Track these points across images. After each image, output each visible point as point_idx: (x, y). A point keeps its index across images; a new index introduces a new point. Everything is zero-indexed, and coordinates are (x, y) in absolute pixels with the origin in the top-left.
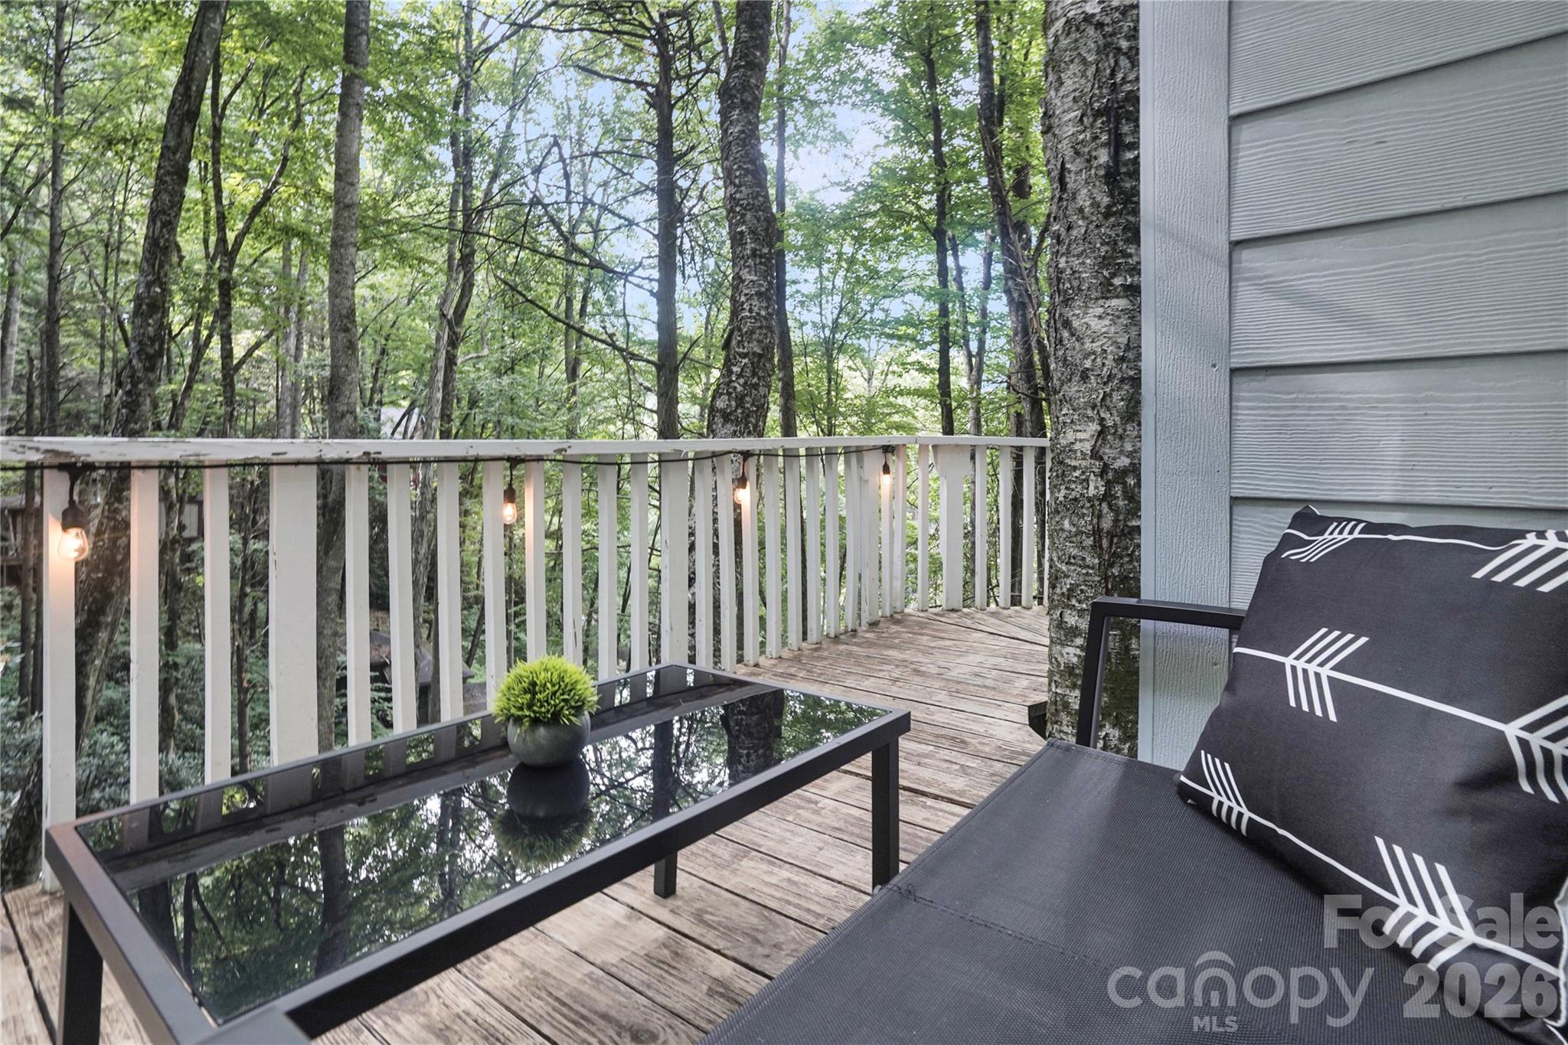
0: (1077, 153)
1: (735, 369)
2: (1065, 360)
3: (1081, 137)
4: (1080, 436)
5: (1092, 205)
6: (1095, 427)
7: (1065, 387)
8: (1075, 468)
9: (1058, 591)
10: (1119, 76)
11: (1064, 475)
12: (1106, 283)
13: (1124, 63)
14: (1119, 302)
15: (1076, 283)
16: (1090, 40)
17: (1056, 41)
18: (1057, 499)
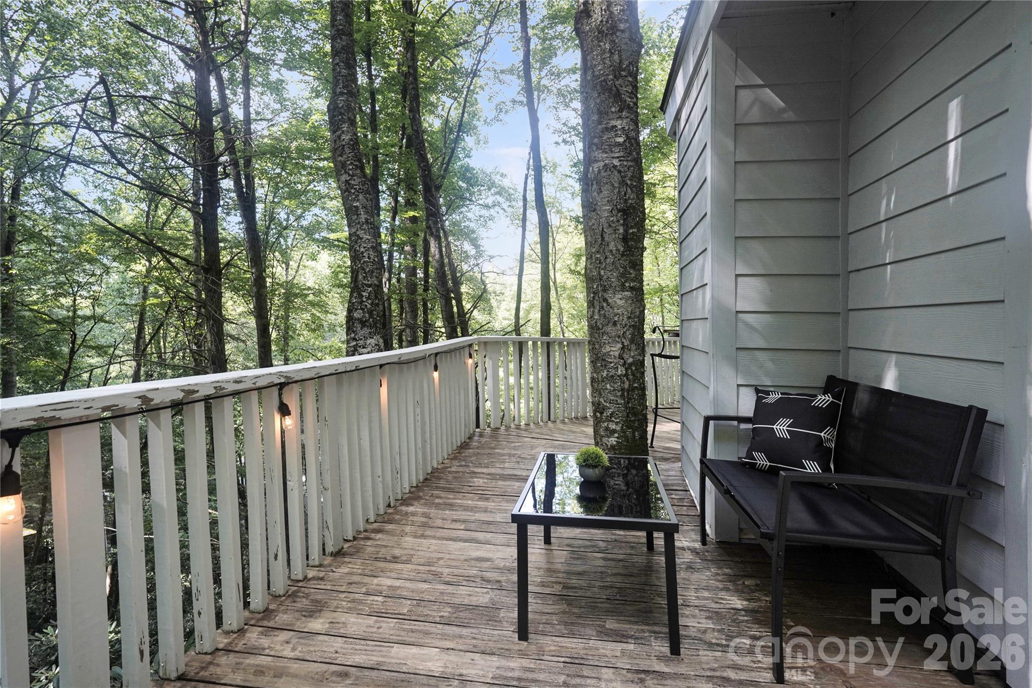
0: (610, 226)
1: (364, 294)
2: (605, 316)
3: (612, 219)
4: (612, 349)
5: (616, 250)
6: (620, 346)
7: (605, 328)
8: (611, 363)
9: (605, 414)
10: (627, 196)
11: (605, 366)
12: (623, 285)
13: (629, 191)
14: (628, 294)
15: (609, 283)
16: (616, 177)
17: (599, 171)
18: (602, 376)
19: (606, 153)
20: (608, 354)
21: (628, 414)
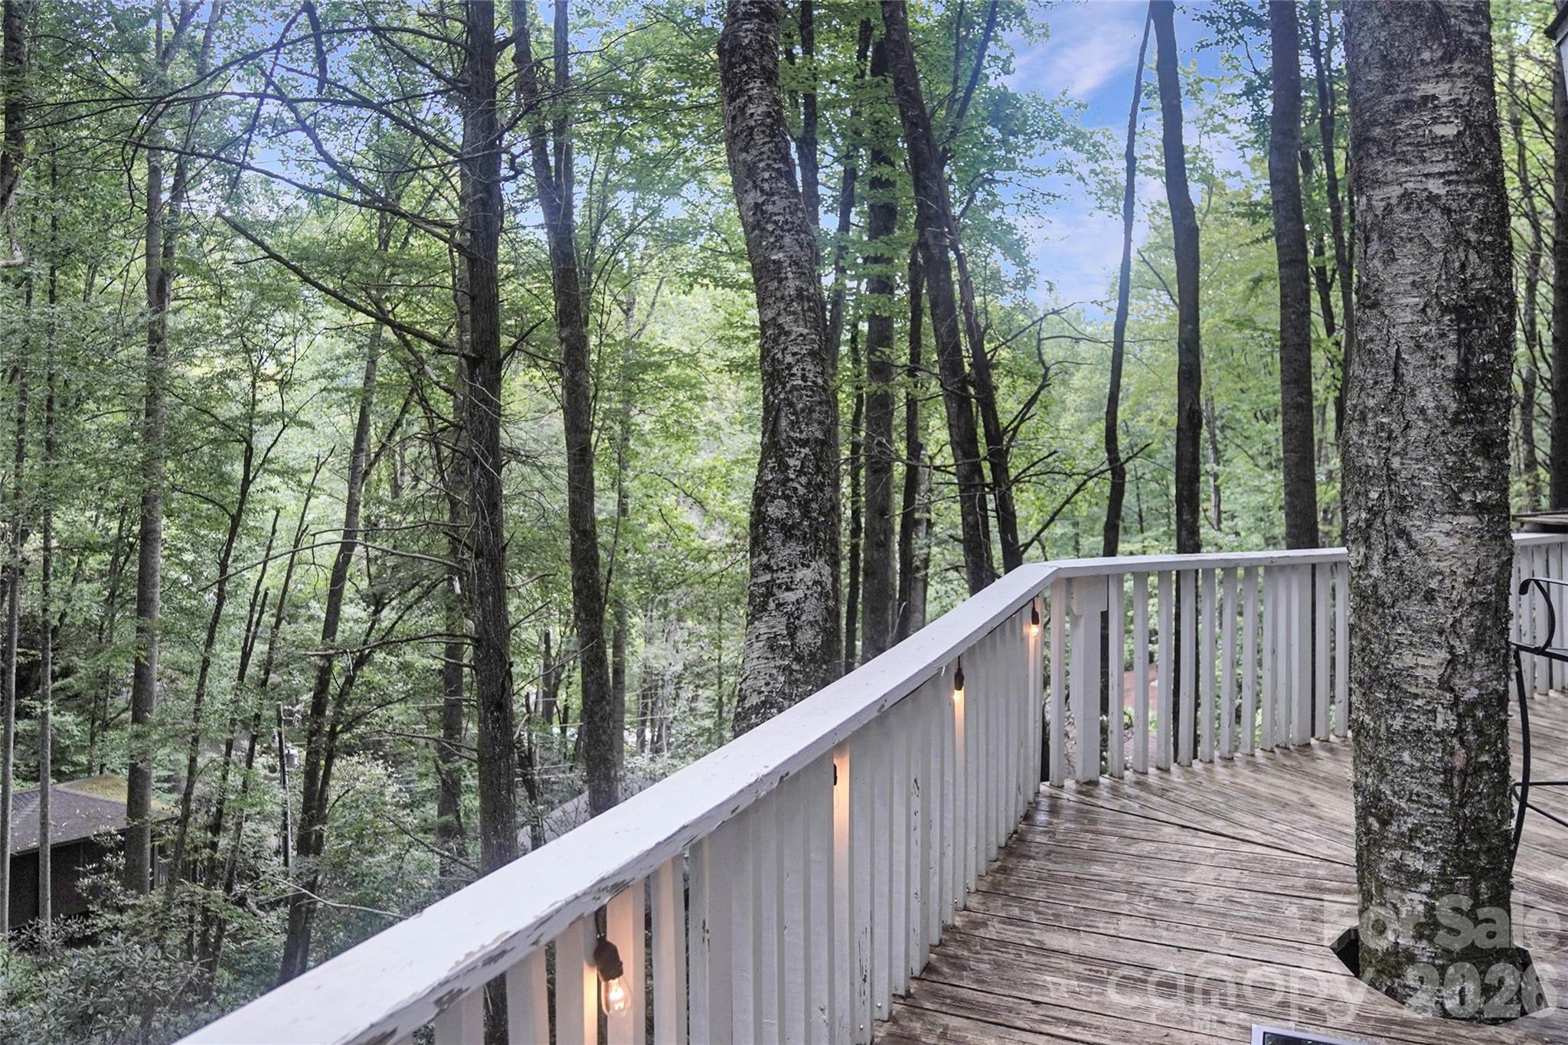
1: (791, 462)
2: (1402, 573)
3: (1424, 329)
4: (1421, 661)
5: (1437, 408)
6: (1443, 655)
7: (1400, 604)
8: (1416, 696)
9: (1394, 828)
10: (1469, 272)
11: (1400, 703)
12: (1455, 497)
13: (1473, 257)
14: (1470, 521)
15: (1414, 490)
16: (1436, 225)
17: (1388, 210)
18: (1389, 727)
19: (1408, 163)
20: (1409, 672)
21: (1460, 835)
